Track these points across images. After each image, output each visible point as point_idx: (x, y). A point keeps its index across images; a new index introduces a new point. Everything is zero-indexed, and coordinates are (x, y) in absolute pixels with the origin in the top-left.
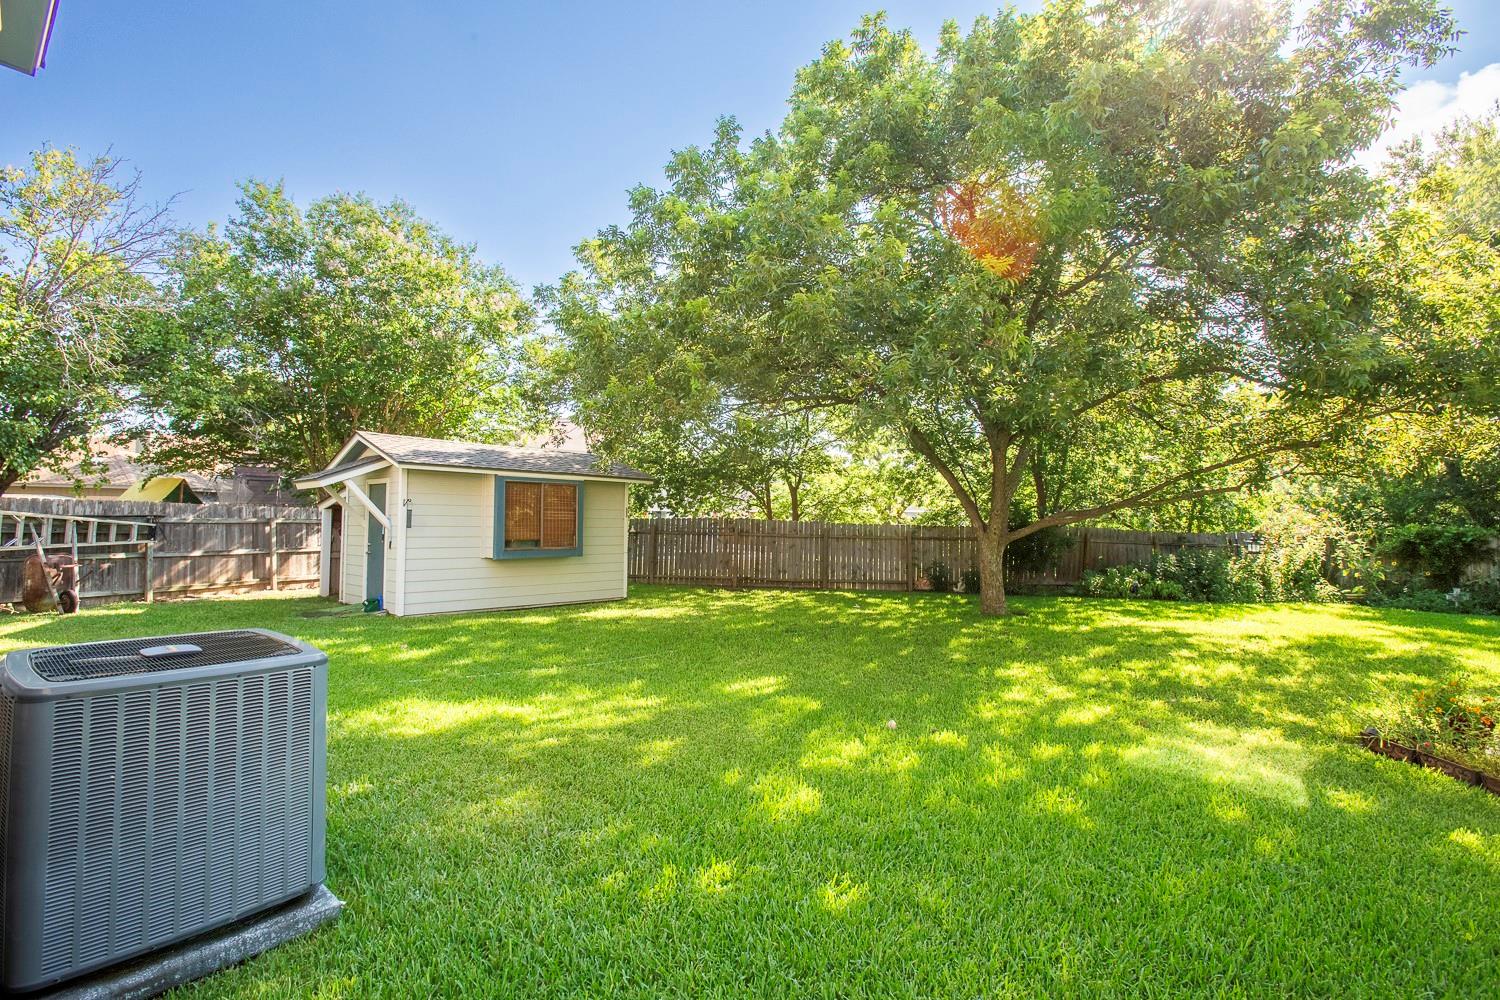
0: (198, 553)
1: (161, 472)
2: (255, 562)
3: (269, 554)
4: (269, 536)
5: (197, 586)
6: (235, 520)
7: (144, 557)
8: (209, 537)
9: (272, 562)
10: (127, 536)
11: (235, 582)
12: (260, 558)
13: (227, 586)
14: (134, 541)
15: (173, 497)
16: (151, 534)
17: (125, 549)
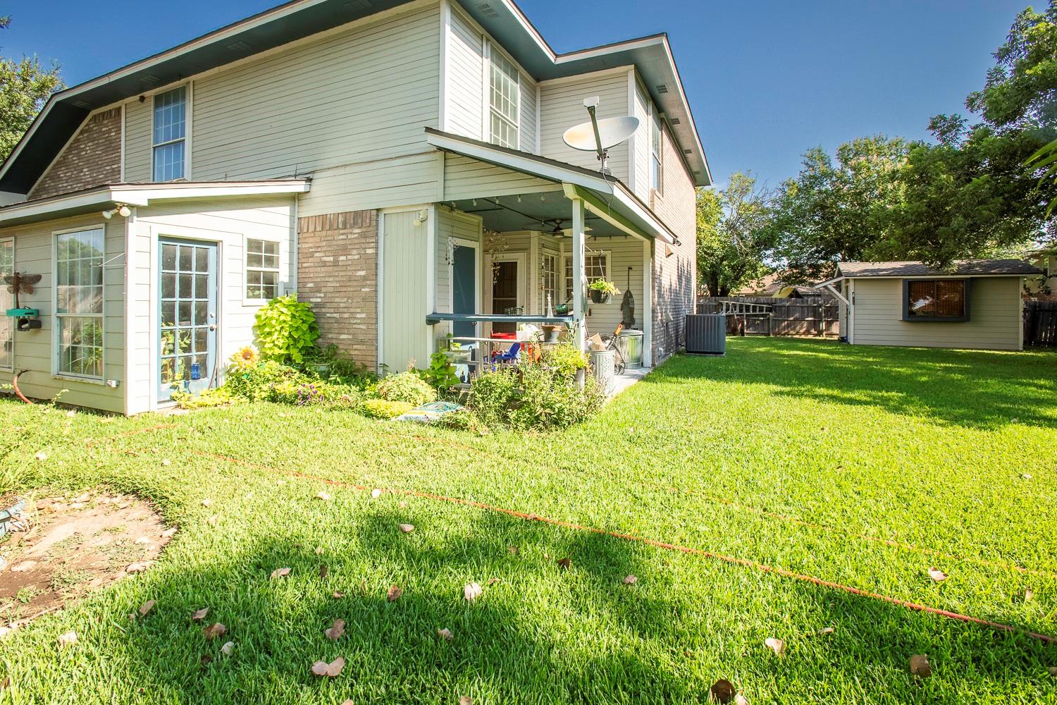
0: (792, 319)
1: (786, 286)
2: (815, 324)
3: (821, 321)
4: (821, 313)
5: (791, 332)
6: (805, 305)
7: (769, 319)
8: (795, 312)
9: (823, 326)
10: (762, 311)
11: (807, 332)
12: (817, 323)
13: (804, 334)
14: (764, 313)
15: (791, 296)
16: (770, 310)
17: (762, 316)
